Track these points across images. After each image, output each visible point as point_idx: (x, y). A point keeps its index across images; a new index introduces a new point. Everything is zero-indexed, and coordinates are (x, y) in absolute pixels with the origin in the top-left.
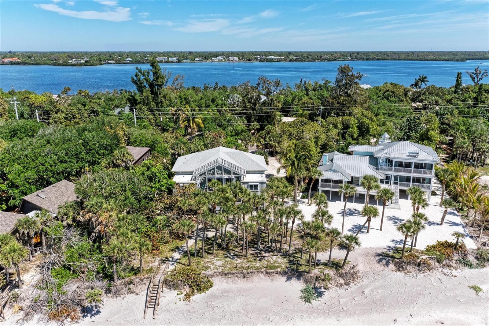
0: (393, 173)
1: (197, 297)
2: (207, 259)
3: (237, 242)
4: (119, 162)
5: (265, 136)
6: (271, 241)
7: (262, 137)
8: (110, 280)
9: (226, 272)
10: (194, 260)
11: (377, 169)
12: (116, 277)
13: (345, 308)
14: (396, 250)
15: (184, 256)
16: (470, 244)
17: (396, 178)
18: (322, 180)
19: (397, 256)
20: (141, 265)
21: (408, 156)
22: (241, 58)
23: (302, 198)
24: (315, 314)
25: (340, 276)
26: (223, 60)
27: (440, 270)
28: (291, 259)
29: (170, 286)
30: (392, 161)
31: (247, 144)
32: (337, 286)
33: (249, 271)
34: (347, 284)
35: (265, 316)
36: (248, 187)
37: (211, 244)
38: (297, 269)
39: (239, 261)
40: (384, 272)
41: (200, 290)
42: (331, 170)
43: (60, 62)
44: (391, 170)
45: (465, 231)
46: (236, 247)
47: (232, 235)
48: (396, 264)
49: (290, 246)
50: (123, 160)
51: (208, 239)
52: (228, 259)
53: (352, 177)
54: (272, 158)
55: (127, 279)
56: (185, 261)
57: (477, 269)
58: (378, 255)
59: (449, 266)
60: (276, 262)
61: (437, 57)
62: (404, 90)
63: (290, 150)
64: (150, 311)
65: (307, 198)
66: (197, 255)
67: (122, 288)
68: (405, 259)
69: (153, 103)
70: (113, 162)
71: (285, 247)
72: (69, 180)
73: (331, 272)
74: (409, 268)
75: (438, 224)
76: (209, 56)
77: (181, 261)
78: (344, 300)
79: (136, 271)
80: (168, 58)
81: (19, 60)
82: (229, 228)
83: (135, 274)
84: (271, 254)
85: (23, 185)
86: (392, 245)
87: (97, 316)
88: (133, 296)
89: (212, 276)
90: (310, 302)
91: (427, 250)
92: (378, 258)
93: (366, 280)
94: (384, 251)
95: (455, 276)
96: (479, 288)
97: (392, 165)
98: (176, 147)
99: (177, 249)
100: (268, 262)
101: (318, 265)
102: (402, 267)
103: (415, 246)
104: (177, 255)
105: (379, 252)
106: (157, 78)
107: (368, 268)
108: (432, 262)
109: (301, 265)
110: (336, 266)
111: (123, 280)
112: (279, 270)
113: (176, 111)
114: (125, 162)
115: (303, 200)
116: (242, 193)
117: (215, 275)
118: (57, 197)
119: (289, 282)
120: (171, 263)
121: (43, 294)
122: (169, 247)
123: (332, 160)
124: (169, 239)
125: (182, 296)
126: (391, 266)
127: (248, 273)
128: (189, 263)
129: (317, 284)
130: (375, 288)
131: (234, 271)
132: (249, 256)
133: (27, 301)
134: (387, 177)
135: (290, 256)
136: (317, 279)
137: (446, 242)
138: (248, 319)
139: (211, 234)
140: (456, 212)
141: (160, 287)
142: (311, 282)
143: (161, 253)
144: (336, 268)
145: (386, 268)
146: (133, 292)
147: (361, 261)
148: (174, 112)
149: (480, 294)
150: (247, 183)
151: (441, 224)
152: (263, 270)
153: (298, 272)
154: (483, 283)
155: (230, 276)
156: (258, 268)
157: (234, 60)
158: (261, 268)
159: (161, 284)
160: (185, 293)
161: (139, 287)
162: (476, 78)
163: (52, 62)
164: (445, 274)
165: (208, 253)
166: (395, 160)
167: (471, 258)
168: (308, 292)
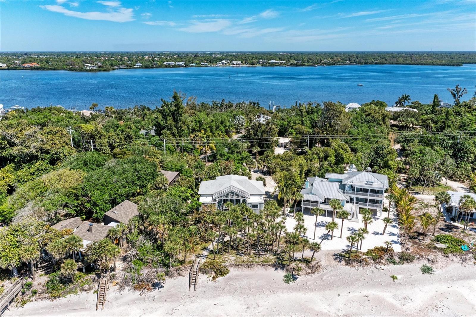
0: (355, 196)
1: (220, 279)
2: (225, 256)
3: (244, 245)
4: (160, 185)
5: (265, 159)
6: (266, 245)
7: (262, 160)
8: (167, 268)
9: (238, 264)
10: (217, 256)
11: (344, 193)
12: (171, 266)
13: (310, 287)
14: (348, 252)
15: (210, 254)
16: (397, 249)
17: (357, 200)
18: (304, 201)
19: (347, 256)
20: (185, 259)
21: (366, 184)
22: (244, 62)
23: (289, 213)
24: (291, 290)
25: (308, 268)
26: (227, 64)
27: (374, 265)
28: (279, 256)
29: (203, 272)
30: (354, 187)
31: (250, 167)
32: (306, 274)
33: (251, 264)
34: (313, 273)
35: (261, 290)
36: (251, 206)
37: (227, 246)
38: (282, 263)
39: (245, 257)
40: (338, 266)
41: (222, 275)
42: (311, 193)
43: (77, 67)
44: (354, 193)
45: (398, 240)
46: (243, 248)
47: (240, 240)
48: (346, 261)
49: (278, 248)
50: (163, 184)
51: (225, 242)
52: (238, 256)
53: (326, 199)
54: (269, 177)
55: (177, 267)
56: (211, 256)
57: (398, 266)
58: (335, 255)
59: (380, 263)
60: (268, 258)
61: (434, 60)
62: (383, 114)
63: (281, 180)
64: (192, 286)
65: (293, 213)
66: (219, 253)
67: (174, 273)
68: (351, 258)
69: (175, 128)
70: (155, 185)
71: (275, 248)
72: (128, 200)
73: (303, 265)
74: (354, 264)
75: (381, 234)
76: (214, 60)
77: (208, 257)
78: (310, 282)
79: (182, 263)
80: (175, 63)
81: (38, 65)
82: (239, 235)
83: (181, 264)
84: (266, 253)
85: (102, 205)
86: (346, 248)
87: (162, 289)
88: (181, 278)
89: (229, 266)
90: (289, 283)
91: (368, 252)
92: (335, 257)
93: (325, 271)
94: (340, 252)
95: (383, 269)
96: (396, 277)
97: (354, 190)
98: (199, 173)
99: (205, 248)
100: (264, 258)
101: (295, 260)
102: (350, 264)
103: (360, 249)
104: (205, 253)
105: (336, 253)
106: (178, 109)
107: (327, 263)
108: (369, 260)
109: (284, 261)
110: (306, 261)
111: (175, 268)
112: (270, 263)
113: (194, 138)
114: (164, 186)
115: (290, 214)
116: (247, 211)
117: (231, 265)
118: (125, 213)
119: (276, 271)
120: (202, 258)
121: (129, 275)
122: (200, 247)
123: (312, 185)
124: (200, 242)
125: (211, 278)
126: (343, 262)
127: (251, 265)
128: (214, 258)
129: (294, 272)
130: (331, 276)
131: (242, 264)
132: (252, 254)
133: (120, 279)
134: (351, 199)
135: (278, 255)
136: (294, 269)
137: (381, 247)
138: (251, 292)
139: (227, 239)
140: (397, 225)
141: (198, 272)
142: (290, 271)
143: (195, 251)
144: (306, 263)
145: (339, 263)
146: (181, 275)
147: (324, 258)
148: (192, 138)
149: (396, 280)
150: (251, 203)
151: (383, 234)
152: (260, 263)
153: (282, 265)
154: (399, 274)
155: (240, 266)
156: (257, 262)
157: (237, 64)
158: (259, 262)
159: (198, 270)
160: (212, 276)
161: (184, 272)
162: (456, 94)
163: (68, 67)
164: (377, 268)
165: (225, 252)
166: (356, 187)
167: (396, 258)
168: (288, 277)
